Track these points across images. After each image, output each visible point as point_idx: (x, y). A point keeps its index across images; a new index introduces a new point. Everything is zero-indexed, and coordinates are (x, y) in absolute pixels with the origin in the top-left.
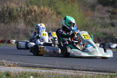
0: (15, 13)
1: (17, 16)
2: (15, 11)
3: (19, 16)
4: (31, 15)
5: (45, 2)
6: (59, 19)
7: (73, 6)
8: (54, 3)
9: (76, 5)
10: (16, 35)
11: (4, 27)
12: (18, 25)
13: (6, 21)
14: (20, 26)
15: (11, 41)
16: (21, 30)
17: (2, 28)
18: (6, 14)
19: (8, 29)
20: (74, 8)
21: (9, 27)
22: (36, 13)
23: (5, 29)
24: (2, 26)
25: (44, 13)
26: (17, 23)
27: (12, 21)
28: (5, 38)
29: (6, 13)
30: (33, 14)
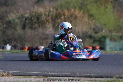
0: (43, 18)
1: (45, 21)
2: (43, 15)
3: (47, 21)
4: (60, 19)
5: (76, 5)
6: (91, 22)
7: (107, 7)
8: (86, 5)
9: (110, 6)
10: (44, 41)
11: (31, 33)
12: (46, 30)
13: (34, 27)
14: (48, 31)
15: (39, 48)
16: (50, 35)
17: (30, 34)
18: (34, 20)
19: (36, 35)
20: (107, 10)
21: (36, 33)
22: (66, 17)
23: (33, 35)
24: (29, 32)
25: (74, 16)
26: (45, 29)
27: (40, 26)
28: (32, 44)
29: (34, 18)
30: (63, 17)
